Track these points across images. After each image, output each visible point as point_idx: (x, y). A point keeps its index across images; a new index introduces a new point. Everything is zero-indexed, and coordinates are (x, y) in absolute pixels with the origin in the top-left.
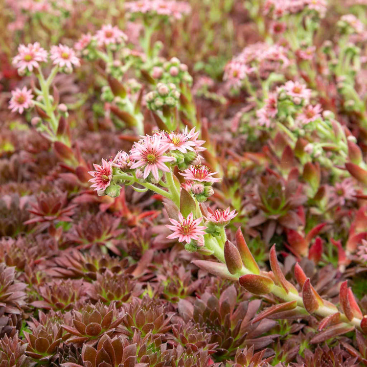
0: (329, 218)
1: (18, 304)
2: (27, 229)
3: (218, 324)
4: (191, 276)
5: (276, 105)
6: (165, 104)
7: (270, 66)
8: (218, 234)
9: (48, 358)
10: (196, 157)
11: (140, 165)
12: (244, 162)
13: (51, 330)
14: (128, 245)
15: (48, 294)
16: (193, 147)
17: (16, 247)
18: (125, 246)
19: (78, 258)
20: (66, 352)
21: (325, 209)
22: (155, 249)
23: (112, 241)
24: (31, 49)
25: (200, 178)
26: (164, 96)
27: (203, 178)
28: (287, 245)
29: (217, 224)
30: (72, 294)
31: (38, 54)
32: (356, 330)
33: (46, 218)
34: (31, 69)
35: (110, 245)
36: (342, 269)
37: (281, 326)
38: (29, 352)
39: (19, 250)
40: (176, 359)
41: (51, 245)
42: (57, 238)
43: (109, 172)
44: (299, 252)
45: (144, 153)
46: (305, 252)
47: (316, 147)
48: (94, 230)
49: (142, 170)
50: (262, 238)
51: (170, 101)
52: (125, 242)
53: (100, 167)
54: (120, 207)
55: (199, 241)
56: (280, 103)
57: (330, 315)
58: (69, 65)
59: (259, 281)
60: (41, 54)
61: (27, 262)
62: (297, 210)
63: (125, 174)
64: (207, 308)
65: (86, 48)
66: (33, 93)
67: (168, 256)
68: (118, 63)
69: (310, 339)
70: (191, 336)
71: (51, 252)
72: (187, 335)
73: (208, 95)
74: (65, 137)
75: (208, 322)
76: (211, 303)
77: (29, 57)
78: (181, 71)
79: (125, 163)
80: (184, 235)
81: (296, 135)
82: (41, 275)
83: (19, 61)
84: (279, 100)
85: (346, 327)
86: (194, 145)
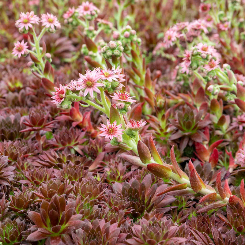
0: (228, 138)
1: (9, 180)
2: (23, 136)
3: (137, 197)
4: (126, 169)
5: (190, 58)
6: (113, 54)
7: (194, 33)
8: (134, 136)
9: (22, 211)
10: (119, 85)
11: (82, 88)
12: (177, 100)
13: (26, 195)
14: (89, 149)
15: (30, 175)
16: (118, 79)
17: (12, 145)
18: (87, 150)
19: (53, 154)
20: (34, 208)
21: (225, 132)
22: (106, 152)
23: (78, 146)
24: (28, 15)
25: (123, 99)
26: (113, 49)
27: (125, 99)
28: (196, 154)
29: (133, 129)
30: (45, 175)
31: (32, 19)
32: (227, 205)
33: (34, 128)
34: (27, 28)
35: (77, 148)
36: (231, 170)
37: (180, 202)
38: (11, 207)
39: (15, 148)
40: (103, 214)
41: (37, 146)
42: (42, 142)
43: (64, 92)
44: (203, 159)
45: (84, 80)
46: (207, 158)
47: (216, 88)
48: (67, 138)
49: (83, 91)
50: (179, 148)
51: (116, 52)
52: (86, 147)
53: (58, 89)
54: (87, 124)
55: (119, 138)
56: (193, 58)
57: (208, 194)
58: (52, 27)
59: (161, 168)
60: (35, 19)
61: (19, 156)
62: (203, 130)
63: (75, 95)
64: (131, 187)
65: (71, 17)
66: (28, 45)
67: (114, 157)
68: (92, 28)
69: (197, 210)
70: (115, 202)
71: (36, 151)
72: (113, 201)
73: (164, 55)
74: (49, 76)
75: (130, 196)
76: (134, 184)
77: (26, 21)
78: (131, 35)
79: (74, 87)
80: (109, 135)
81: (206, 80)
82: (27, 164)
83: (20, 23)
84: (193, 55)
85: (221, 203)
86: (118, 77)
